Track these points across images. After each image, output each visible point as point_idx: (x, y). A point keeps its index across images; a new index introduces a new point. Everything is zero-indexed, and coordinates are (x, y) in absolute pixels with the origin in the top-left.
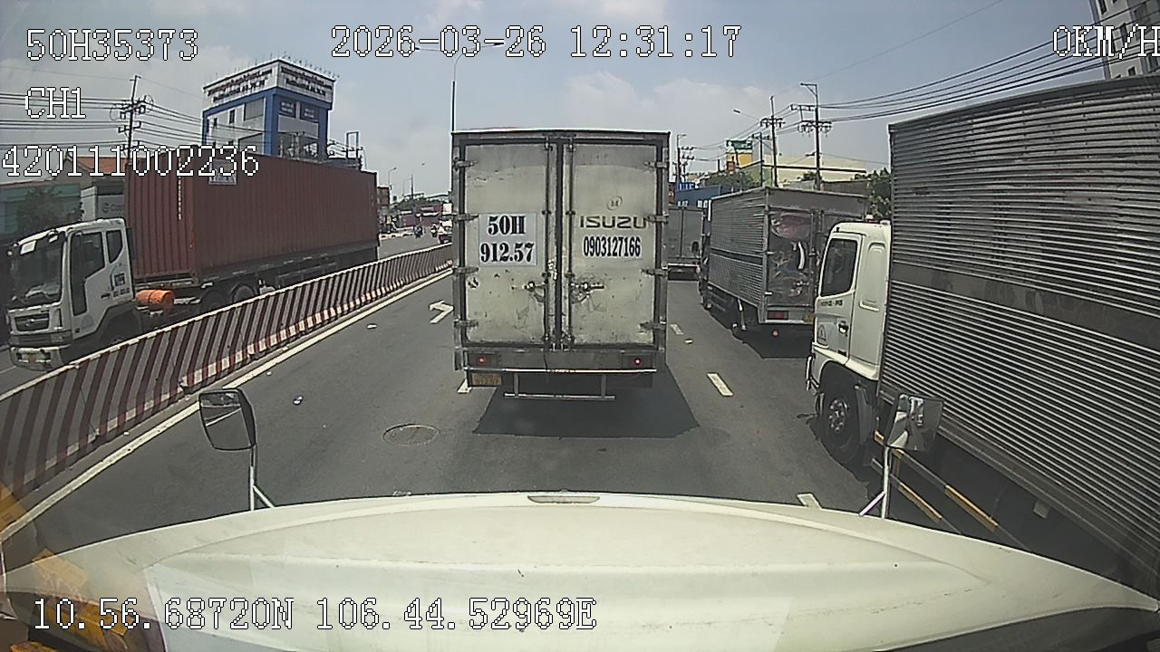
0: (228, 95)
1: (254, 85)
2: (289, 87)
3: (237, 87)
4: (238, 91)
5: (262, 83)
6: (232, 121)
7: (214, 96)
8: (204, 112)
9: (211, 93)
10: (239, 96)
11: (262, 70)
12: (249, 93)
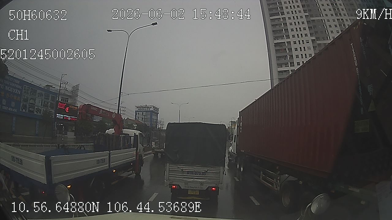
0: (142, 109)
1: (148, 109)
2: (154, 110)
3: (143, 108)
4: (144, 109)
5: (150, 109)
6: (143, 114)
7: (138, 108)
8: (136, 111)
9: (137, 108)
10: (144, 110)
11: (149, 107)
12: (146, 110)
